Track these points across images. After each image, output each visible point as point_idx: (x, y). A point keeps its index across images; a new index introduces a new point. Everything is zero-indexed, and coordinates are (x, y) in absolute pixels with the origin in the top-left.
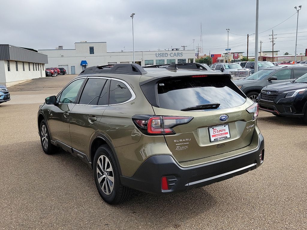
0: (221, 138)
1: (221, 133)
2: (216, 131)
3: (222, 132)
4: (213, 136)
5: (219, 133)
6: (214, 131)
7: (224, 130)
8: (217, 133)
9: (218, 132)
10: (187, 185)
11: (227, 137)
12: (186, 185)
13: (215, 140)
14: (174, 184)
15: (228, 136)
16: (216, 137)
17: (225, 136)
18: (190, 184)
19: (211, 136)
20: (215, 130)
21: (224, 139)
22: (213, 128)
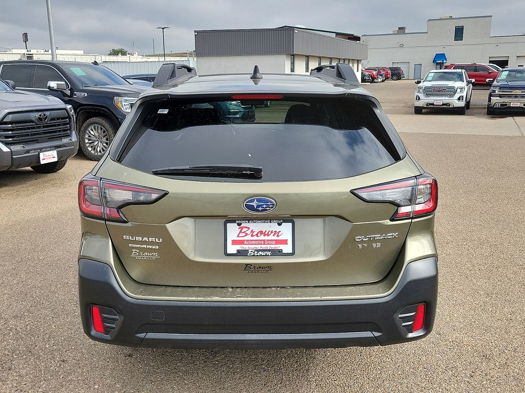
0: (258, 251)
1: (262, 237)
2: (249, 232)
3: (266, 238)
4: (235, 242)
5: (255, 238)
6: (240, 232)
7: (277, 233)
8: (249, 238)
9: (252, 236)
10: (142, 335)
11: (280, 251)
12: (138, 335)
13: (238, 251)
14: (114, 326)
15: (287, 249)
16: (245, 246)
17: (273, 247)
18: (151, 335)
19: (229, 242)
20: (244, 230)
21: (269, 253)
22: (239, 225)
